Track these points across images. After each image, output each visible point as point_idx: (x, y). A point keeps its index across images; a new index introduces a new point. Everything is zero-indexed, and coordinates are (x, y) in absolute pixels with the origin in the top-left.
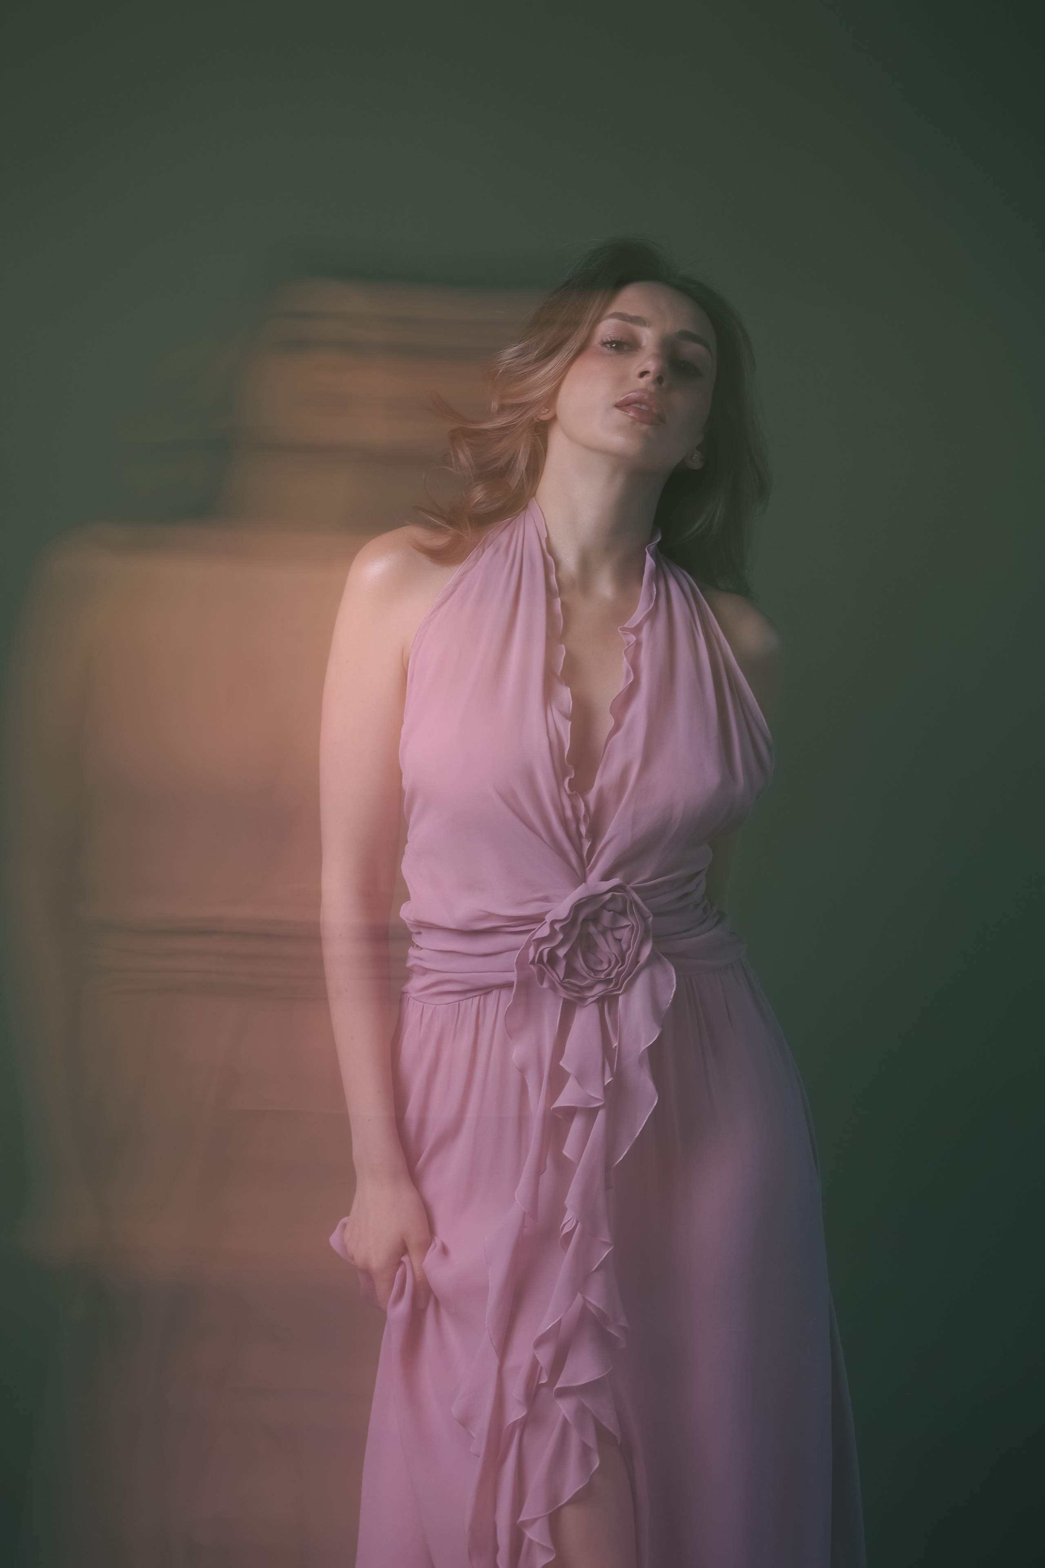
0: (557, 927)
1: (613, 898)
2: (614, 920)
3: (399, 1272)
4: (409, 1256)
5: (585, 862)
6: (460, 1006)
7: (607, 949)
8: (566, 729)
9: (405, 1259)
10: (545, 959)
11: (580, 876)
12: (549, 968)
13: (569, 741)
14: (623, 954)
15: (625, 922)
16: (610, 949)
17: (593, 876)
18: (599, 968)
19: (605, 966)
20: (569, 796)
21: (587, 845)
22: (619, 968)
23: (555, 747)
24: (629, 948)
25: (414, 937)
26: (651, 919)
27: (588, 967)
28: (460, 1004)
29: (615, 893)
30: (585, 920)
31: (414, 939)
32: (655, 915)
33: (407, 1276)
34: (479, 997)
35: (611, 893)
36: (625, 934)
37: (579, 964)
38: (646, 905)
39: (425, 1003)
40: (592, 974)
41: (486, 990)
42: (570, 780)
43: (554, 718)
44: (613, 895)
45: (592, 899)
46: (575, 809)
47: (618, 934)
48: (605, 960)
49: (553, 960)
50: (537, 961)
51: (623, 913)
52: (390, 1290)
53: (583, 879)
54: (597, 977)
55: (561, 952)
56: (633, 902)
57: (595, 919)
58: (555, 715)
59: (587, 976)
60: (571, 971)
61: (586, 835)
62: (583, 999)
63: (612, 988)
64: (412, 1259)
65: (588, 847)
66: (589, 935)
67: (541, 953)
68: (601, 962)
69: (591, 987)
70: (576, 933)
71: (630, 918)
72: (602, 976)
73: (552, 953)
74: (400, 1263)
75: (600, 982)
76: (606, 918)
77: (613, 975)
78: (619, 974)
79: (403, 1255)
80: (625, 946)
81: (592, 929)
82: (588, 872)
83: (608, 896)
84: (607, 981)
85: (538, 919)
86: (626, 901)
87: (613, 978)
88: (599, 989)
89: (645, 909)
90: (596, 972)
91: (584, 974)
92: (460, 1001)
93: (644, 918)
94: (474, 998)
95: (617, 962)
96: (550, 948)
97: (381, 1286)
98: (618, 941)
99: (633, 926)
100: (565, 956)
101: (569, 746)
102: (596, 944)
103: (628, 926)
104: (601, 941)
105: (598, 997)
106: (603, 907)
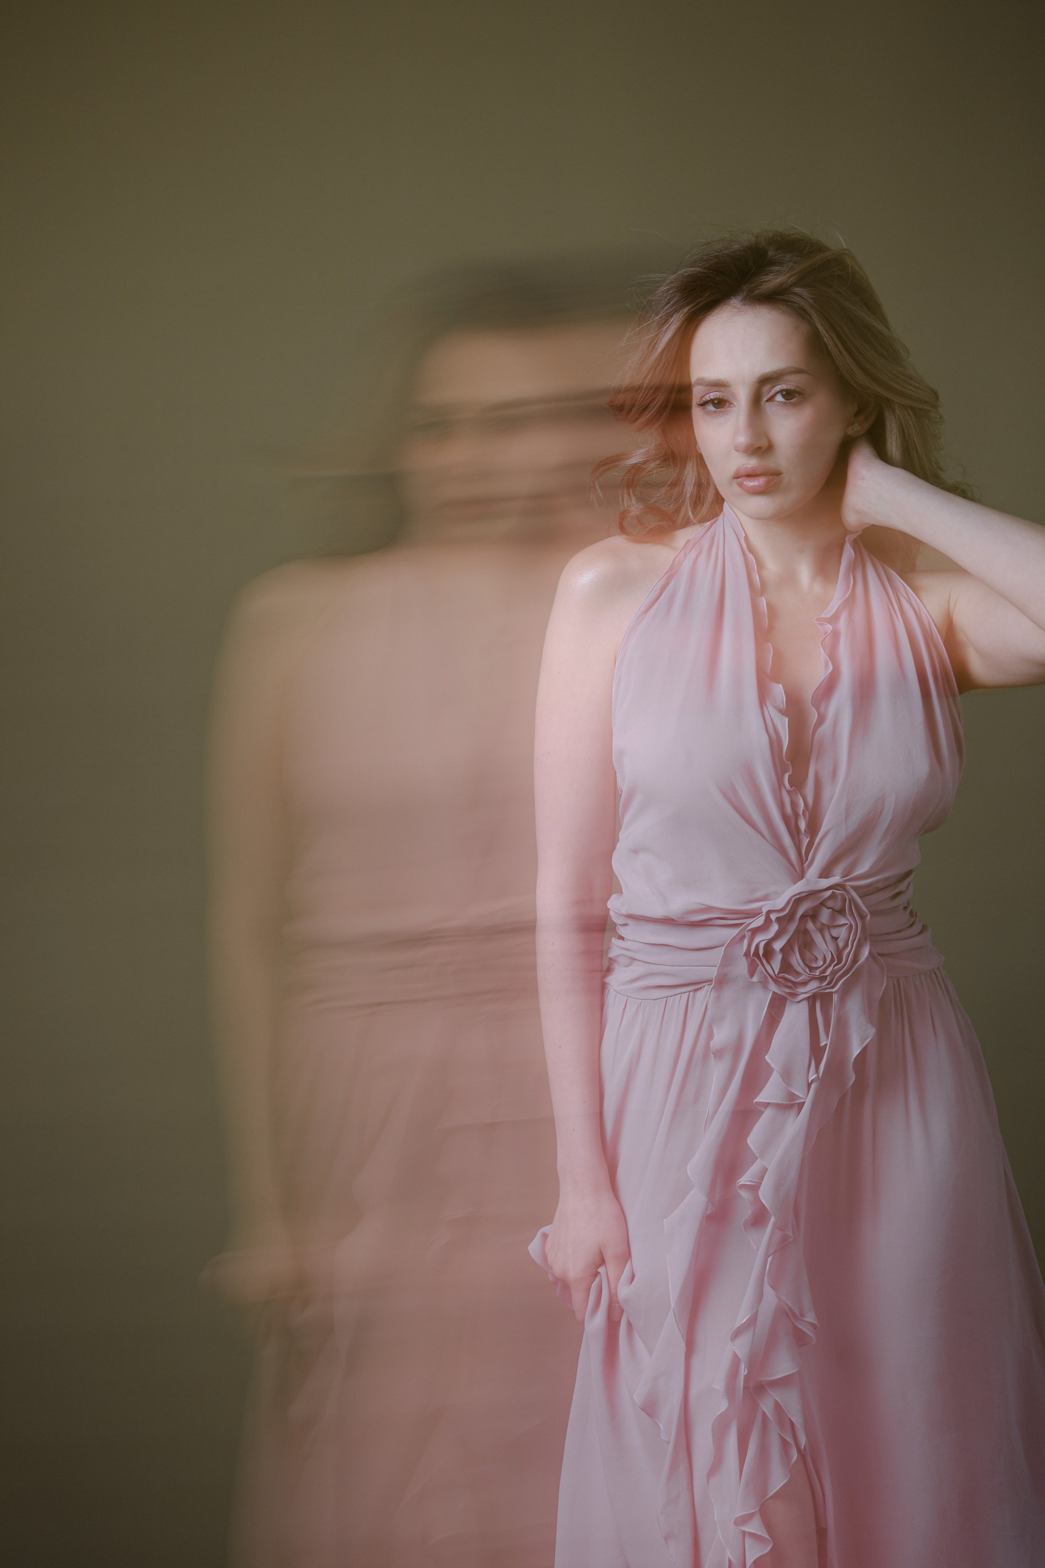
0: (773, 917)
1: (833, 896)
2: (833, 918)
3: (595, 1285)
4: (605, 1266)
5: (804, 859)
6: (668, 1002)
7: (823, 947)
8: (783, 725)
9: (601, 1270)
10: (761, 952)
11: (798, 872)
12: (764, 961)
13: (787, 737)
14: (839, 952)
15: (842, 921)
16: (827, 947)
17: (812, 872)
18: (814, 965)
19: (820, 963)
20: (788, 792)
21: (806, 841)
22: (834, 966)
23: (774, 743)
24: (846, 946)
25: (618, 929)
26: (869, 917)
27: (805, 963)
28: (668, 1000)
29: (835, 891)
30: (803, 916)
31: (619, 930)
32: (873, 913)
33: (603, 1291)
34: (688, 993)
35: (831, 891)
36: (842, 933)
37: (796, 960)
38: (864, 904)
39: (628, 997)
40: (808, 971)
41: (697, 985)
42: (789, 776)
43: (770, 716)
44: (833, 892)
45: (812, 894)
46: (794, 805)
47: (834, 933)
48: (820, 957)
49: (768, 953)
50: (753, 953)
51: (841, 912)
52: (586, 1300)
53: (802, 876)
54: (812, 973)
55: (778, 946)
56: (852, 900)
57: (813, 915)
58: (771, 711)
59: (802, 972)
60: (786, 966)
61: (805, 830)
62: (794, 995)
63: (826, 985)
64: (609, 1270)
65: (806, 843)
66: (806, 932)
67: (757, 946)
68: (816, 959)
69: (804, 983)
70: (792, 927)
71: (849, 917)
72: (817, 973)
73: (768, 945)
74: (597, 1273)
75: (814, 978)
76: (825, 916)
77: (828, 973)
78: (834, 973)
79: (600, 1265)
80: (841, 945)
81: (810, 926)
82: (806, 868)
83: (829, 893)
84: (822, 979)
85: (753, 914)
86: (845, 900)
87: (827, 976)
88: (813, 986)
89: (864, 908)
90: (812, 969)
91: (799, 969)
92: (668, 997)
93: (862, 917)
94: (683, 995)
95: (832, 960)
96: (766, 941)
97: (577, 1296)
98: (835, 939)
99: (851, 925)
100: (781, 950)
101: (787, 743)
102: (812, 940)
103: (845, 925)
104: (817, 938)
105: (811, 994)
106: (823, 904)
